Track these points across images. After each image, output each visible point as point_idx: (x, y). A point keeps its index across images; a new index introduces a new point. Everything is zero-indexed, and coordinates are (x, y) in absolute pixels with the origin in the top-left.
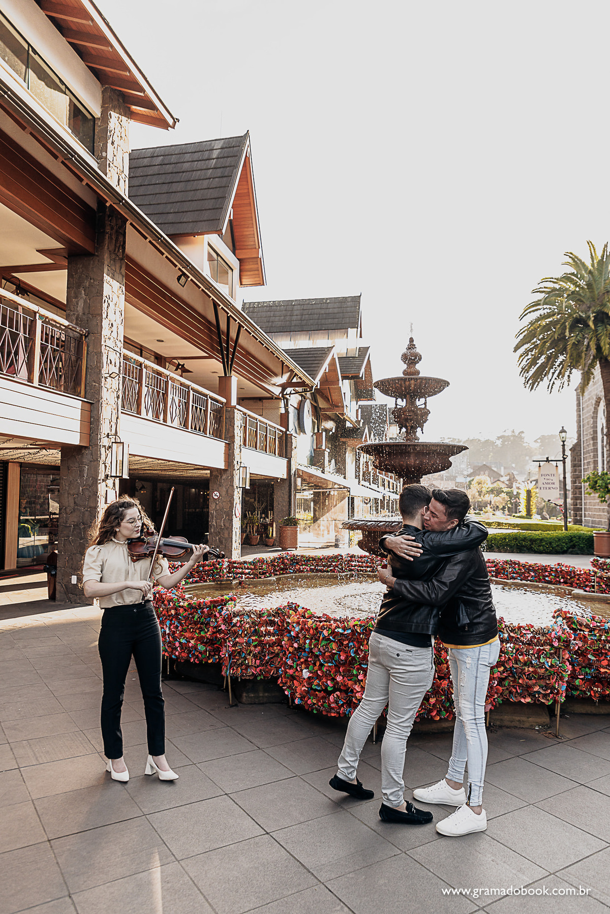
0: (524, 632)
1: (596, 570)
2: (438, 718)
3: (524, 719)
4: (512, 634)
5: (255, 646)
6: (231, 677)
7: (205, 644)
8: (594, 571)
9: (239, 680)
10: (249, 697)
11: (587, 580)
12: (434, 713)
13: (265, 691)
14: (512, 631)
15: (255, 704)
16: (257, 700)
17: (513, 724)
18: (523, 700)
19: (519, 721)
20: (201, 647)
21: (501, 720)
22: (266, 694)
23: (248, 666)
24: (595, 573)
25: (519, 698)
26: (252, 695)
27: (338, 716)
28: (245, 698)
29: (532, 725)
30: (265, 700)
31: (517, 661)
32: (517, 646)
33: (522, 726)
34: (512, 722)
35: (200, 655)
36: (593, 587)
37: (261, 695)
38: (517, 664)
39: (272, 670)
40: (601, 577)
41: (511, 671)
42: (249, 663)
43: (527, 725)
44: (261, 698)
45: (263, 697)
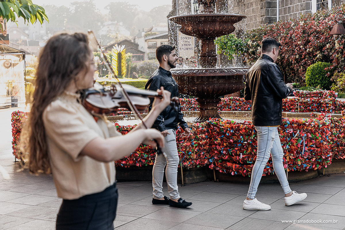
0: (343, 121)
1: (299, 98)
2: (316, 168)
3: (339, 169)
4: (336, 123)
5: (196, 147)
6: (183, 167)
7: (148, 153)
8: (298, 99)
9: (189, 169)
10: (189, 180)
11: (292, 105)
12: (314, 167)
13: (197, 175)
14: (337, 122)
15: (193, 183)
16: (194, 181)
17: (333, 172)
18: (342, 158)
19: (336, 170)
20: (146, 156)
21: (328, 171)
22: (198, 177)
23: (193, 160)
24: (299, 100)
25: (340, 156)
26: (191, 179)
27: (265, 175)
28: (187, 181)
29: (342, 172)
30: (198, 180)
31: (339, 137)
32: (339, 130)
33: (338, 173)
34: (333, 171)
35: (144, 161)
36: (297, 109)
37: (195, 178)
38: (339, 139)
39: (205, 160)
40: (301, 103)
41: (336, 143)
42: (193, 157)
43: (340, 172)
44: (195, 180)
45: (196, 179)
